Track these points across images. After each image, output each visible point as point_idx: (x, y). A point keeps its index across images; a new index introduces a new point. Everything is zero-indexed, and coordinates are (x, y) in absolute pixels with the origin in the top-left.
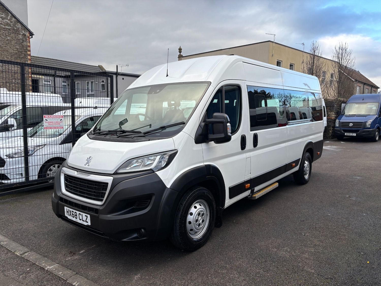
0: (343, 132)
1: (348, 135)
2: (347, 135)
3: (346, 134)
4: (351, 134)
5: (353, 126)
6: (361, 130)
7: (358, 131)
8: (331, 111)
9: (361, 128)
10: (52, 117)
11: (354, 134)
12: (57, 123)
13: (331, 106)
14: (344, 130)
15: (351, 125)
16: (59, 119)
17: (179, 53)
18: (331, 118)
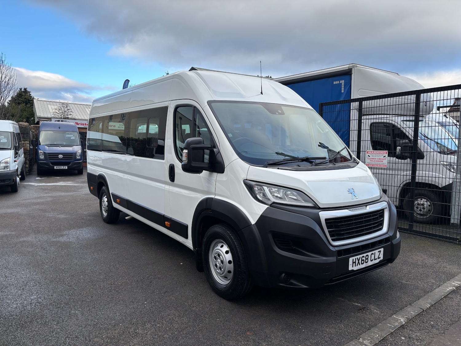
0: (51, 165)
1: (59, 168)
2: (57, 168)
3: (55, 167)
4: (62, 167)
5: (63, 157)
6: (73, 162)
7: (69, 163)
8: (24, 140)
9: (72, 160)
11: (65, 167)
13: (25, 133)
14: (52, 163)
15: (61, 156)
18: (26, 148)
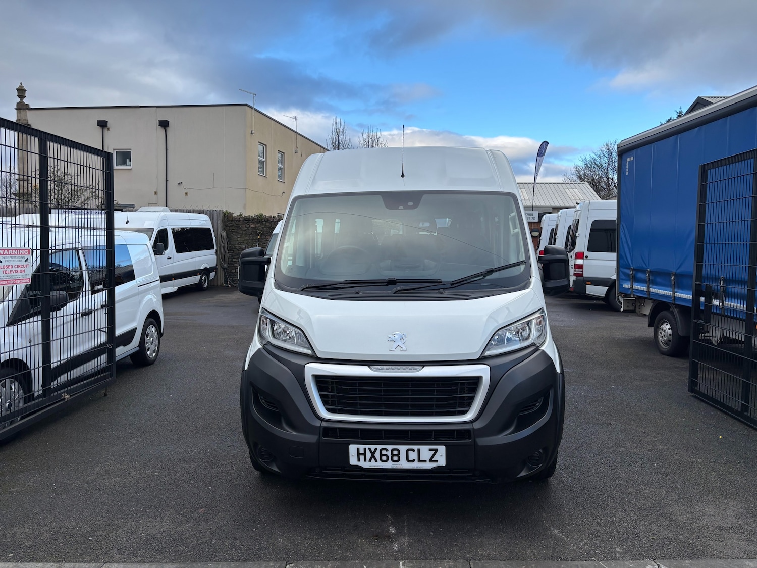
10: (11, 254)
12: (20, 269)
16: (23, 257)
17: (18, 100)
